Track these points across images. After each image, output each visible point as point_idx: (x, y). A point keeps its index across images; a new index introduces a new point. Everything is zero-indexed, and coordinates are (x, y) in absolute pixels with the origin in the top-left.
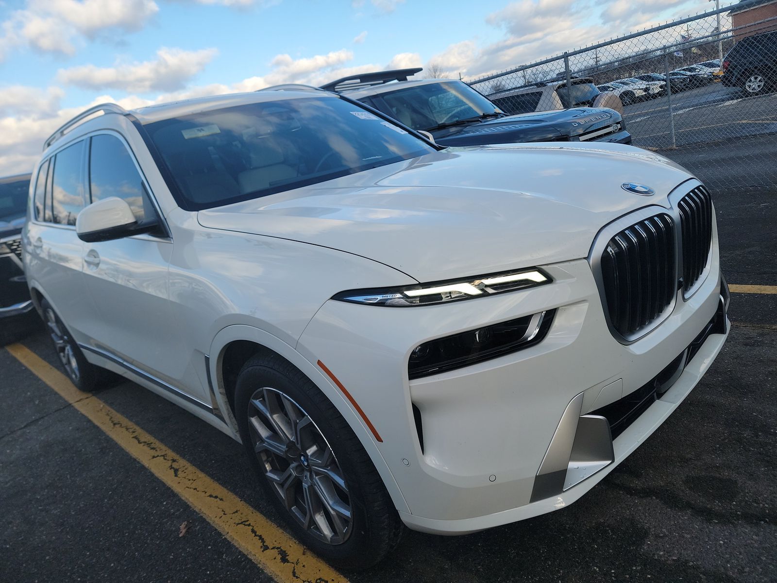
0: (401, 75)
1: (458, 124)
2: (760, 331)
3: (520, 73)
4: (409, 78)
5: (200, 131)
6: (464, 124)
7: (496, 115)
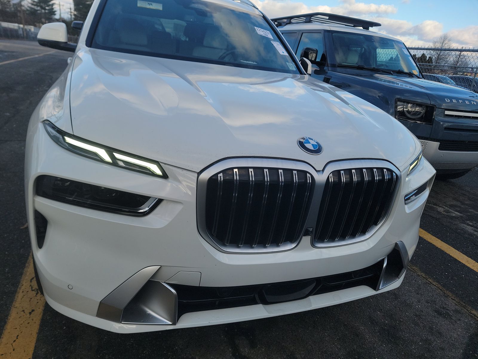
0: (366, 25)
1: (374, 70)
2: (458, 308)
3: (458, 53)
4: (370, 29)
5: (149, 5)
6: (379, 72)
7: (411, 75)
